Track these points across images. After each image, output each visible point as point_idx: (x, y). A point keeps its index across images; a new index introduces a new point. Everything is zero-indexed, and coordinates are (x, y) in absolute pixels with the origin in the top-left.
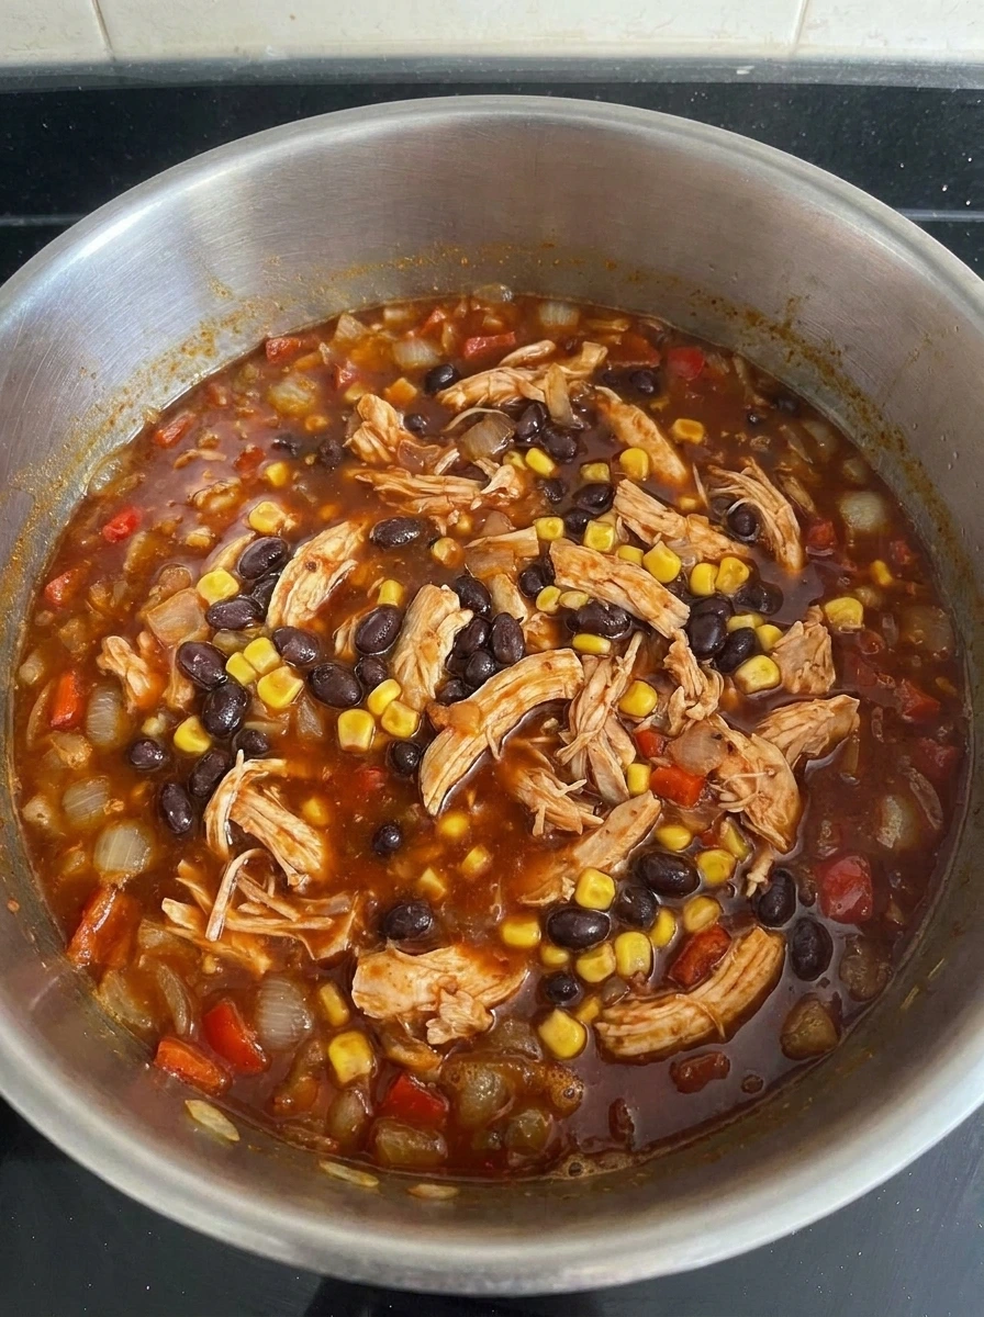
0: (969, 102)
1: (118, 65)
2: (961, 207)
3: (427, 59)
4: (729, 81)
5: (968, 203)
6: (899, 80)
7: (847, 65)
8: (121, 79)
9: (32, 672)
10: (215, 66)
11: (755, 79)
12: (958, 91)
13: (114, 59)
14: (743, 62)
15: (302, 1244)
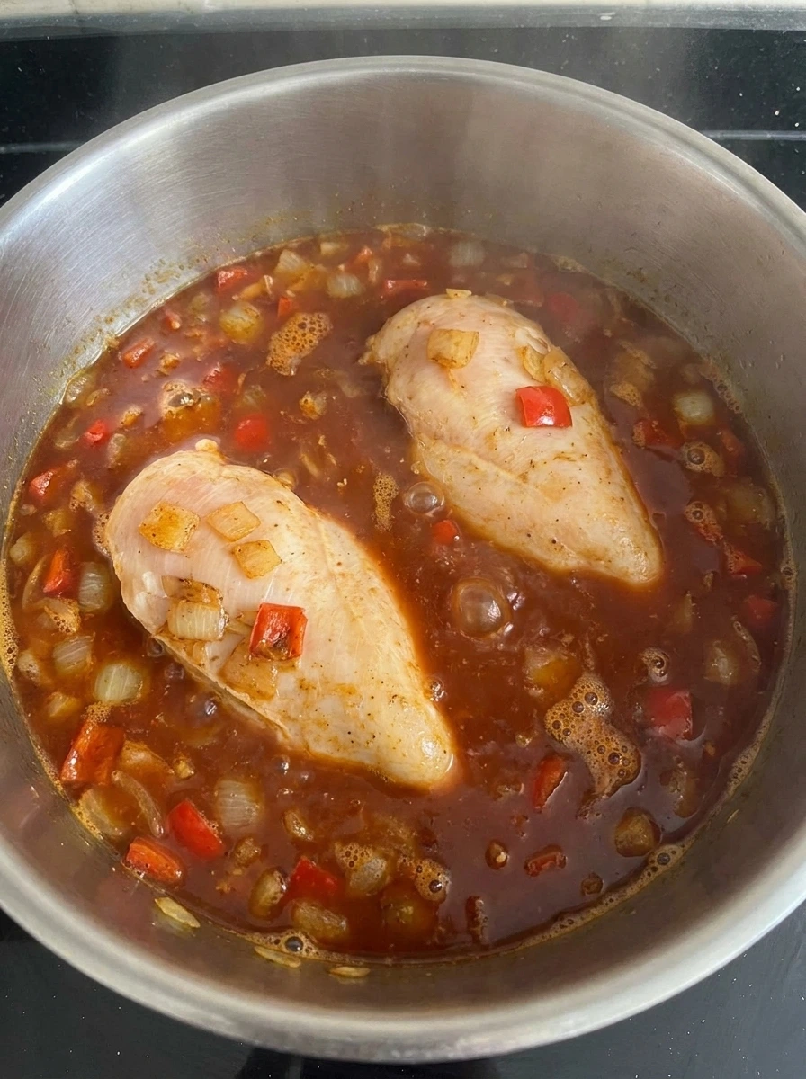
0: (797, 42)
1: (79, 18)
2: (792, 128)
3: (342, 9)
4: (595, 26)
5: (797, 125)
6: (738, 24)
7: (694, 10)
8: (83, 29)
9: (21, 551)
10: (161, 18)
11: (617, 24)
12: (788, 32)
13: (77, 13)
14: (605, 9)
15: (241, 1021)
